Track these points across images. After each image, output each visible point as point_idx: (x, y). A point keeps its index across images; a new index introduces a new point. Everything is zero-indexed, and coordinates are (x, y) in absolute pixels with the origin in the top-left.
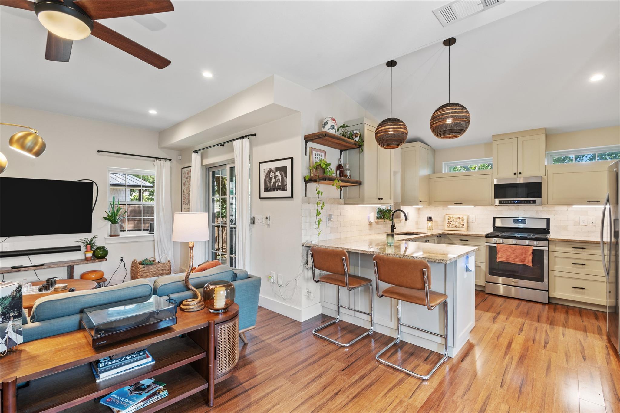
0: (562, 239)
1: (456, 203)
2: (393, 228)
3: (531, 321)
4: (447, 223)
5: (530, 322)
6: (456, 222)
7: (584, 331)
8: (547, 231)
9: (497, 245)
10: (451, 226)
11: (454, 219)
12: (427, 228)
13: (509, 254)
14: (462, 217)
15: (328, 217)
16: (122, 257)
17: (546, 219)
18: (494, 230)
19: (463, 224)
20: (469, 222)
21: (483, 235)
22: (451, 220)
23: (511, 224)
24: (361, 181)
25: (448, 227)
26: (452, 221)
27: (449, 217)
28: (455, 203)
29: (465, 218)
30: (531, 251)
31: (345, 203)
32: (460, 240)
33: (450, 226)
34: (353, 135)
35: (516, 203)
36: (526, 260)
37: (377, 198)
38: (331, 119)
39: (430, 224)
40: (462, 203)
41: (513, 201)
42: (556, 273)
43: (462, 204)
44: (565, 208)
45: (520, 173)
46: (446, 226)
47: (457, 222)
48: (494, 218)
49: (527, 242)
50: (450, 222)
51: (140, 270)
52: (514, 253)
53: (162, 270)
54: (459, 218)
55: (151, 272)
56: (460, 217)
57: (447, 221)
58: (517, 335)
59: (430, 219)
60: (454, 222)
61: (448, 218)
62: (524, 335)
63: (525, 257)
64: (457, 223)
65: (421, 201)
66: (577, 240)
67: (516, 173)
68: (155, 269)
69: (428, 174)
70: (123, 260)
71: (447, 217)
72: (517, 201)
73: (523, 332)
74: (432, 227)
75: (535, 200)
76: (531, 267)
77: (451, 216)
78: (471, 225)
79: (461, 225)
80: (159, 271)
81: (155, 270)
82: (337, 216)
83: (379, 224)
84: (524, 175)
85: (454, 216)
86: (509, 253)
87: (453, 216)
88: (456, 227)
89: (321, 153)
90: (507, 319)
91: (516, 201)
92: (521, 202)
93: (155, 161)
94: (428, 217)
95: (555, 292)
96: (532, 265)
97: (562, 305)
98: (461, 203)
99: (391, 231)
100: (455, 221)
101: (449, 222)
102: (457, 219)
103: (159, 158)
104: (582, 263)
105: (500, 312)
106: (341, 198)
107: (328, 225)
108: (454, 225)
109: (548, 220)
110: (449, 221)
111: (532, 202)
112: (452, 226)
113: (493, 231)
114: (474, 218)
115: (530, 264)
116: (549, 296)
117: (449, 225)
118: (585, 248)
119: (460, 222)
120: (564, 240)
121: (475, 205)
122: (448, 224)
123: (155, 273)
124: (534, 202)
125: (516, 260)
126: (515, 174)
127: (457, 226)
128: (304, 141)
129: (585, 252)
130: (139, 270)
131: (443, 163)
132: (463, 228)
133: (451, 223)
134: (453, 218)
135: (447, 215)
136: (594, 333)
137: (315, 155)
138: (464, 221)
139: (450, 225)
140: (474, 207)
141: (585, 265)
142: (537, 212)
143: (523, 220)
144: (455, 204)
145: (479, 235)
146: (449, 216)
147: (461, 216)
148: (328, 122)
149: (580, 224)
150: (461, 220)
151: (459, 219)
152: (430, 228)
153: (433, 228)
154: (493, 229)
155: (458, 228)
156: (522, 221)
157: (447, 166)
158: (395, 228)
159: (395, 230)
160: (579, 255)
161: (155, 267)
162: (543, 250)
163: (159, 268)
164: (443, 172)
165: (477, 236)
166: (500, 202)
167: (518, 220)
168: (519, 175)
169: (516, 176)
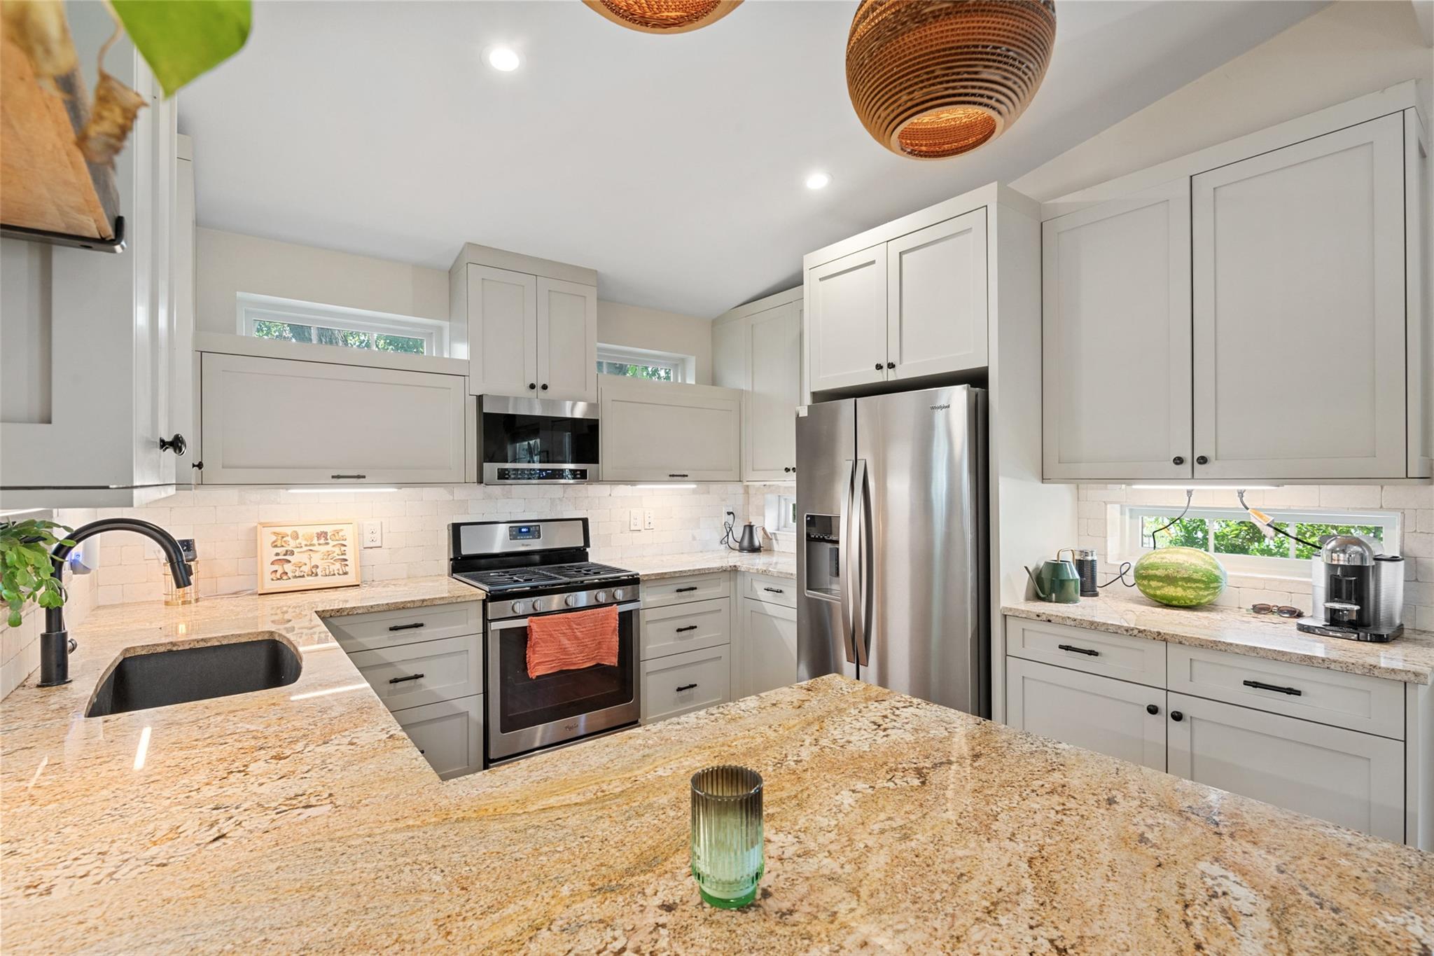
0: (662, 574)
1: (339, 477)
4: (272, 563)
6: (313, 555)
9: (527, 621)
10: (290, 575)
11: (304, 543)
13: (567, 642)
14: (337, 532)
17: (581, 522)
18: (455, 568)
19: (346, 560)
22: (289, 548)
25: (281, 579)
26: (295, 550)
27: (277, 534)
28: (333, 477)
29: (349, 532)
30: (615, 623)
32: (391, 629)
35: (543, 478)
36: (606, 651)
40: (364, 477)
43: (361, 480)
45: (544, 387)
46: (268, 576)
47: (317, 552)
48: (456, 529)
50: (287, 557)
52: (576, 638)
54: (322, 535)
56: (326, 533)
57: (268, 554)
60: (306, 555)
61: (274, 538)
63: (600, 644)
64: (316, 559)
66: (685, 572)
67: (536, 384)
71: (267, 537)
72: (546, 470)
75: (586, 471)
76: (616, 668)
77: (289, 530)
78: (369, 558)
79: (338, 565)
84: (551, 394)
85: (301, 531)
87: (296, 529)
88: (317, 575)
91: (541, 470)
96: (619, 663)
98: (359, 477)
100: (305, 548)
101: (280, 557)
102: (315, 541)
104: (691, 625)
108: (306, 569)
109: (585, 522)
110: (277, 554)
111: (579, 476)
112: (297, 574)
114: (379, 532)
115: (616, 662)
118: (696, 588)
119: (328, 554)
120: (666, 573)
121: (401, 484)
122: (275, 567)
126: (532, 387)
127: (319, 571)
132: (346, 573)
133: (290, 562)
134: (295, 536)
135: (265, 525)
138: (345, 546)
139: (288, 567)
140: (396, 490)
141: (695, 628)
143: (531, 529)
144: (332, 481)
146: (278, 530)
147: (329, 529)
149: (632, 528)
150: (332, 543)
151: (322, 541)
154: (451, 564)
155: (326, 576)
156: (529, 532)
157: (247, 312)
160: (687, 608)
162: (631, 611)
164: (240, 332)
165: (459, 600)
166: (503, 475)
167: (520, 528)
168: (542, 394)
169: (533, 393)
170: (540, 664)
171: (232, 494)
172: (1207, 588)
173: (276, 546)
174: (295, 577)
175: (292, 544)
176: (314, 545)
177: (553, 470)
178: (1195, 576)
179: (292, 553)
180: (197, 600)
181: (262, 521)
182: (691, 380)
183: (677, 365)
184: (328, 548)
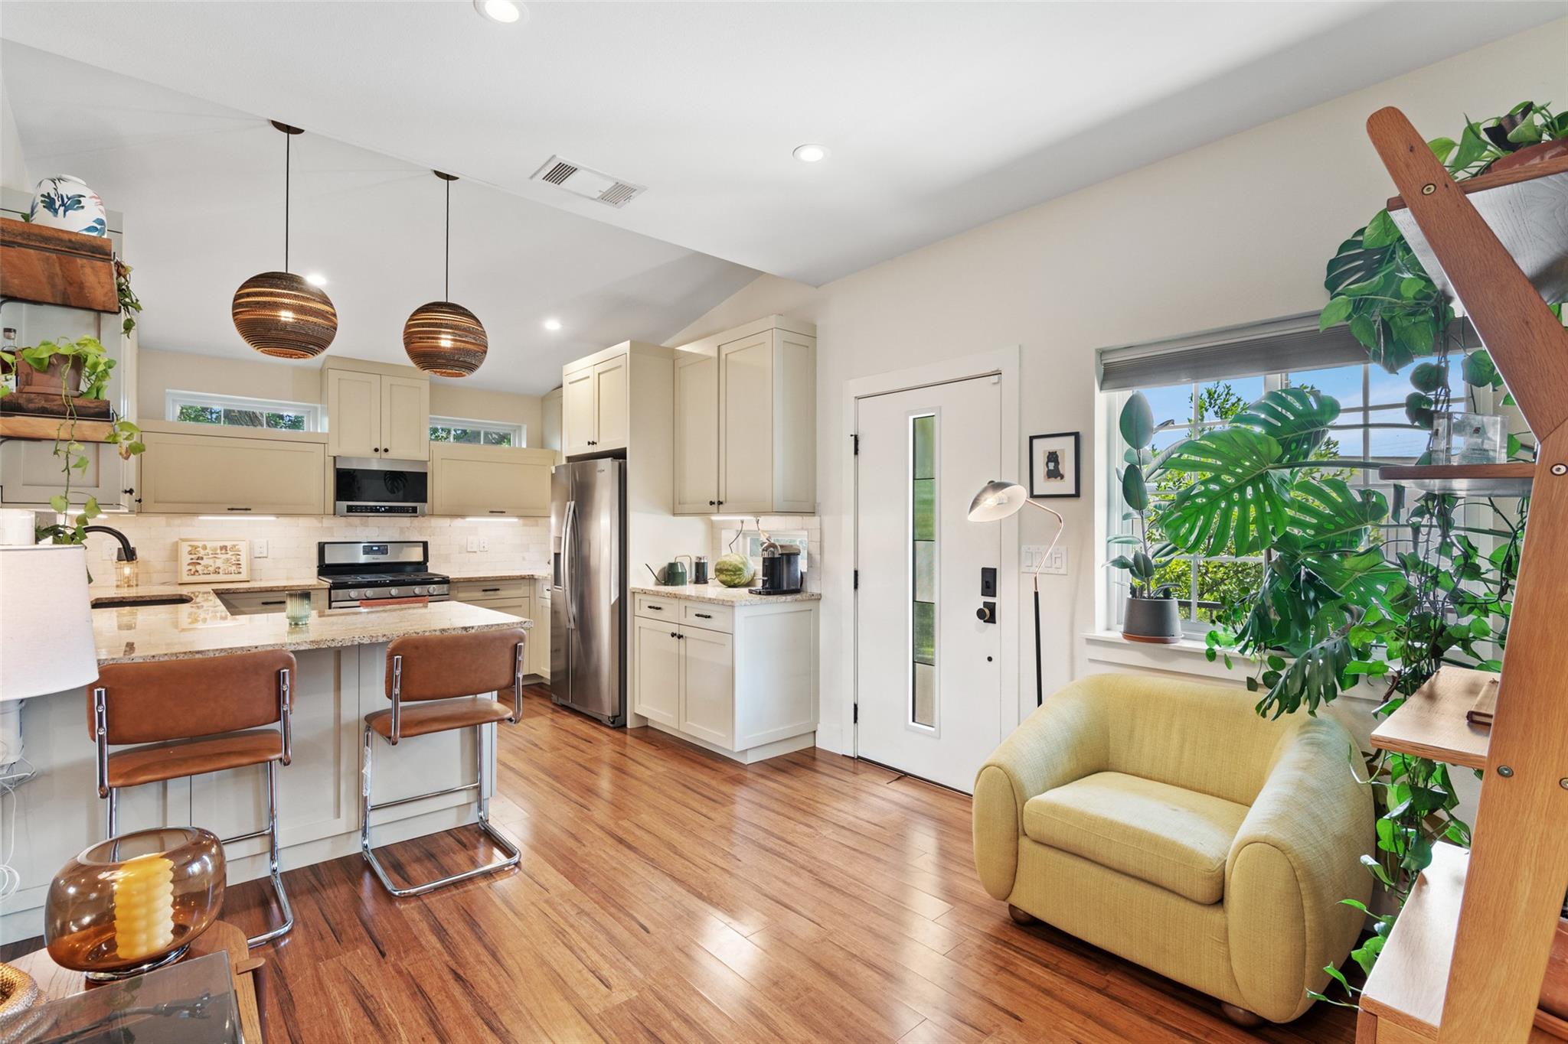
1: (232, 509)
4: (189, 565)
6: (217, 560)
8: (422, 565)
9: (361, 603)
10: (200, 572)
11: (210, 552)
14: (234, 546)
17: (420, 544)
19: (240, 564)
20: (254, 557)
22: (200, 555)
23: (357, 557)
25: (194, 574)
26: (205, 557)
27: (192, 546)
28: (228, 509)
29: (243, 547)
32: (263, 603)
33: (197, 571)
35: (382, 512)
39: (127, 569)
40: (249, 509)
41: (376, 506)
43: (248, 512)
44: (445, 522)
45: (386, 450)
46: (185, 573)
47: (219, 558)
48: (321, 547)
49: (417, 590)
50: (199, 561)
54: (224, 548)
56: (226, 547)
57: (185, 559)
60: (211, 561)
61: (190, 549)
64: (219, 563)
67: (379, 448)
71: (185, 548)
72: (384, 507)
74: (137, 580)
75: (416, 508)
77: (200, 544)
78: (261, 564)
79: (234, 568)
84: (391, 455)
85: (209, 545)
87: (203, 543)
88: (219, 573)
91: (381, 507)
92: (391, 510)
98: (246, 509)
100: (211, 556)
101: (194, 561)
102: (219, 551)
108: (211, 569)
109: (425, 545)
110: (192, 559)
111: (411, 511)
112: (205, 572)
114: (265, 547)
117: (193, 570)
118: (497, 590)
119: (227, 560)
120: (472, 578)
121: (278, 515)
122: (190, 567)
124: (414, 510)
126: (376, 450)
127: (220, 571)
129: (498, 595)
131: (167, 392)
132: (240, 573)
133: (200, 564)
134: (205, 548)
135: (183, 540)
138: (240, 555)
139: (199, 568)
142: (402, 531)
143: (381, 548)
144: (231, 512)
146: (192, 543)
147: (229, 544)
149: (469, 550)
150: (230, 553)
151: (223, 551)
152: (128, 581)
154: (318, 571)
155: (226, 574)
156: (379, 550)
157: (174, 401)
166: (350, 509)
167: (372, 547)
168: (385, 455)
169: (377, 455)
171: (161, 520)
172: (735, 575)
173: (191, 554)
174: (203, 574)
175: (202, 553)
176: (217, 554)
177: (390, 507)
178: (730, 568)
179: (202, 558)
180: (137, 585)
181: (182, 537)
182: (524, 445)
183: (515, 431)
184: (228, 556)
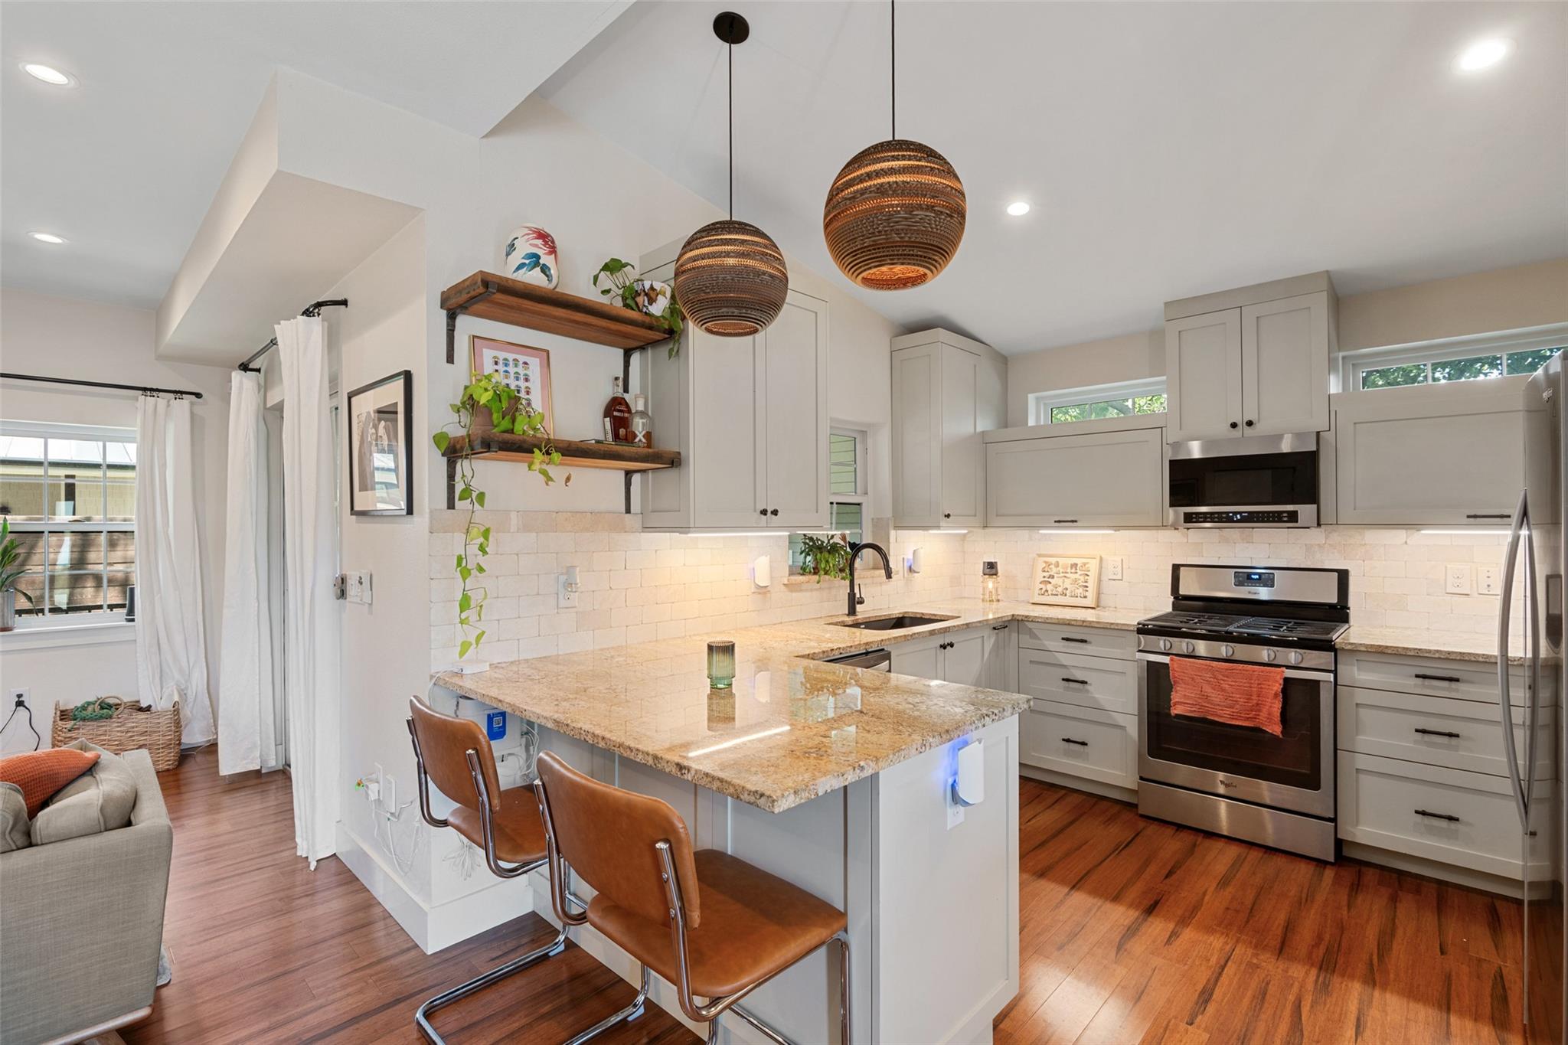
0: (1380, 646)
1: (1059, 521)
2: (854, 602)
3: (1256, 947)
4: (1041, 583)
5: (1250, 952)
6: (1066, 580)
7: (1440, 1007)
8: (1338, 613)
9: (1172, 660)
10: (1050, 592)
11: (1061, 570)
12: (982, 597)
13: (1210, 690)
14: (1085, 564)
15: (563, 578)
16: (19, 696)
17: (1336, 574)
18: (1175, 607)
19: (1087, 587)
20: (1104, 578)
21: (1131, 625)
22: (1052, 573)
23: (1226, 589)
24: (679, 453)
25: (1041, 595)
26: (1056, 575)
27: (1046, 562)
28: (1056, 522)
29: (1093, 567)
30: (1278, 687)
31: (646, 528)
32: (1063, 639)
33: (1047, 591)
34: (638, 294)
35: (1238, 521)
36: (1263, 714)
37: (755, 511)
38: (526, 231)
39: (990, 583)
40: (1076, 521)
41: (1228, 513)
42: (1362, 762)
43: (1077, 524)
45: (1250, 423)
46: (1037, 591)
47: (1069, 578)
48: (1176, 568)
49: (1264, 653)
50: (1050, 580)
51: (60, 738)
52: (1223, 690)
53: (143, 734)
54: (1074, 566)
55: (105, 740)
56: (1077, 565)
57: (1040, 576)
58: (1183, 1026)
59: (991, 568)
60: (1061, 580)
61: (1044, 565)
62: (1206, 1029)
63: (1258, 704)
64: (1067, 584)
65: (948, 516)
66: (1429, 651)
67: (1239, 422)
68: (118, 731)
69: (979, 429)
70: (26, 704)
71: (1040, 564)
72: (1240, 513)
73: (1211, 1009)
74: (997, 595)
75: (1296, 512)
76: (1278, 737)
77: (1053, 560)
78: (1107, 587)
79: (1081, 590)
80: (131, 737)
81: (119, 734)
82: (610, 570)
83: (801, 591)
84: (1260, 429)
85: (1061, 561)
86: (1208, 689)
87: (1058, 559)
88: (1066, 595)
89: (522, 358)
90: (1174, 935)
91: (1235, 513)
92: (1252, 518)
93: (137, 399)
94: (984, 563)
95: (1357, 823)
96: (1282, 732)
97: (1382, 868)
98: (1073, 521)
99: (847, 612)
100: (1062, 575)
101: (1046, 579)
102: (1069, 570)
103: (151, 390)
104: (1447, 731)
105: (1156, 903)
106: (628, 511)
107: (563, 603)
108: (1060, 590)
109: (1343, 576)
110: (1044, 577)
111: (1285, 519)
112: (1054, 592)
113: (1173, 610)
114: (1120, 567)
115: (1276, 729)
116: (1339, 836)
117: (1044, 589)
118: (1457, 680)
119: (1076, 580)
120: (1387, 647)
121: (1117, 528)
122: (1042, 586)
123: (117, 745)
124: (1293, 517)
125: (1229, 711)
126: (1234, 425)
127: (1068, 592)
128: (443, 314)
129: (1457, 691)
130: (59, 736)
131: (1031, 397)
132: (1085, 597)
133: (1050, 583)
134: (1057, 565)
135: (1040, 556)
136: (1476, 1018)
137: (496, 363)
138: (1088, 575)
139: (1049, 587)
140: (1113, 532)
141: (1457, 736)
142: (1308, 547)
143: (1263, 576)
144: (1057, 524)
145: (1117, 624)
146: (1047, 560)
147: (1079, 561)
148: (515, 242)
149: (1448, 591)
150: (1080, 572)
151: (1073, 571)
152: (990, 596)
153: (999, 597)
154: (1173, 603)
155: (1072, 596)
156: (1260, 579)
158: (861, 602)
159: (859, 607)
160: (1439, 703)
161: (118, 727)
162: (1318, 682)
163: (133, 727)
164: (1031, 422)
165: (1112, 627)
166: (1189, 518)
167: (1247, 574)
168: (1248, 431)
169: (1236, 433)
170: (1181, 703)
173: (1044, 571)
174: (1052, 595)
175: (1054, 570)
176: (1066, 573)
179: (1053, 577)
181: (1039, 552)
184: (1077, 576)
